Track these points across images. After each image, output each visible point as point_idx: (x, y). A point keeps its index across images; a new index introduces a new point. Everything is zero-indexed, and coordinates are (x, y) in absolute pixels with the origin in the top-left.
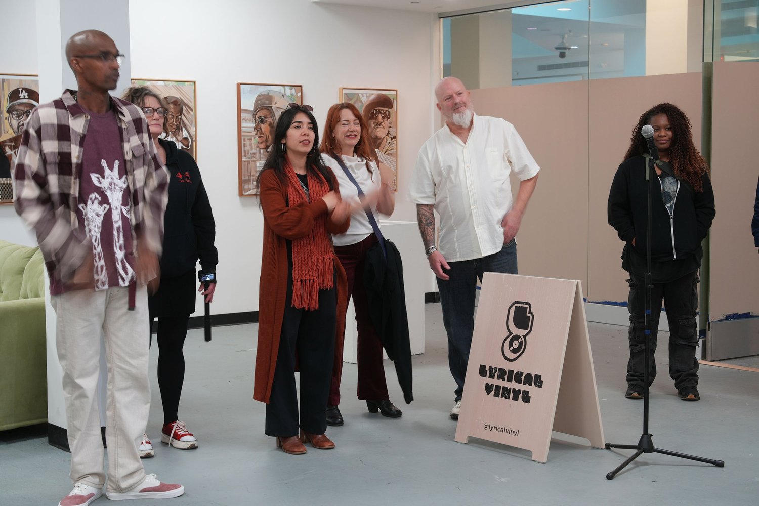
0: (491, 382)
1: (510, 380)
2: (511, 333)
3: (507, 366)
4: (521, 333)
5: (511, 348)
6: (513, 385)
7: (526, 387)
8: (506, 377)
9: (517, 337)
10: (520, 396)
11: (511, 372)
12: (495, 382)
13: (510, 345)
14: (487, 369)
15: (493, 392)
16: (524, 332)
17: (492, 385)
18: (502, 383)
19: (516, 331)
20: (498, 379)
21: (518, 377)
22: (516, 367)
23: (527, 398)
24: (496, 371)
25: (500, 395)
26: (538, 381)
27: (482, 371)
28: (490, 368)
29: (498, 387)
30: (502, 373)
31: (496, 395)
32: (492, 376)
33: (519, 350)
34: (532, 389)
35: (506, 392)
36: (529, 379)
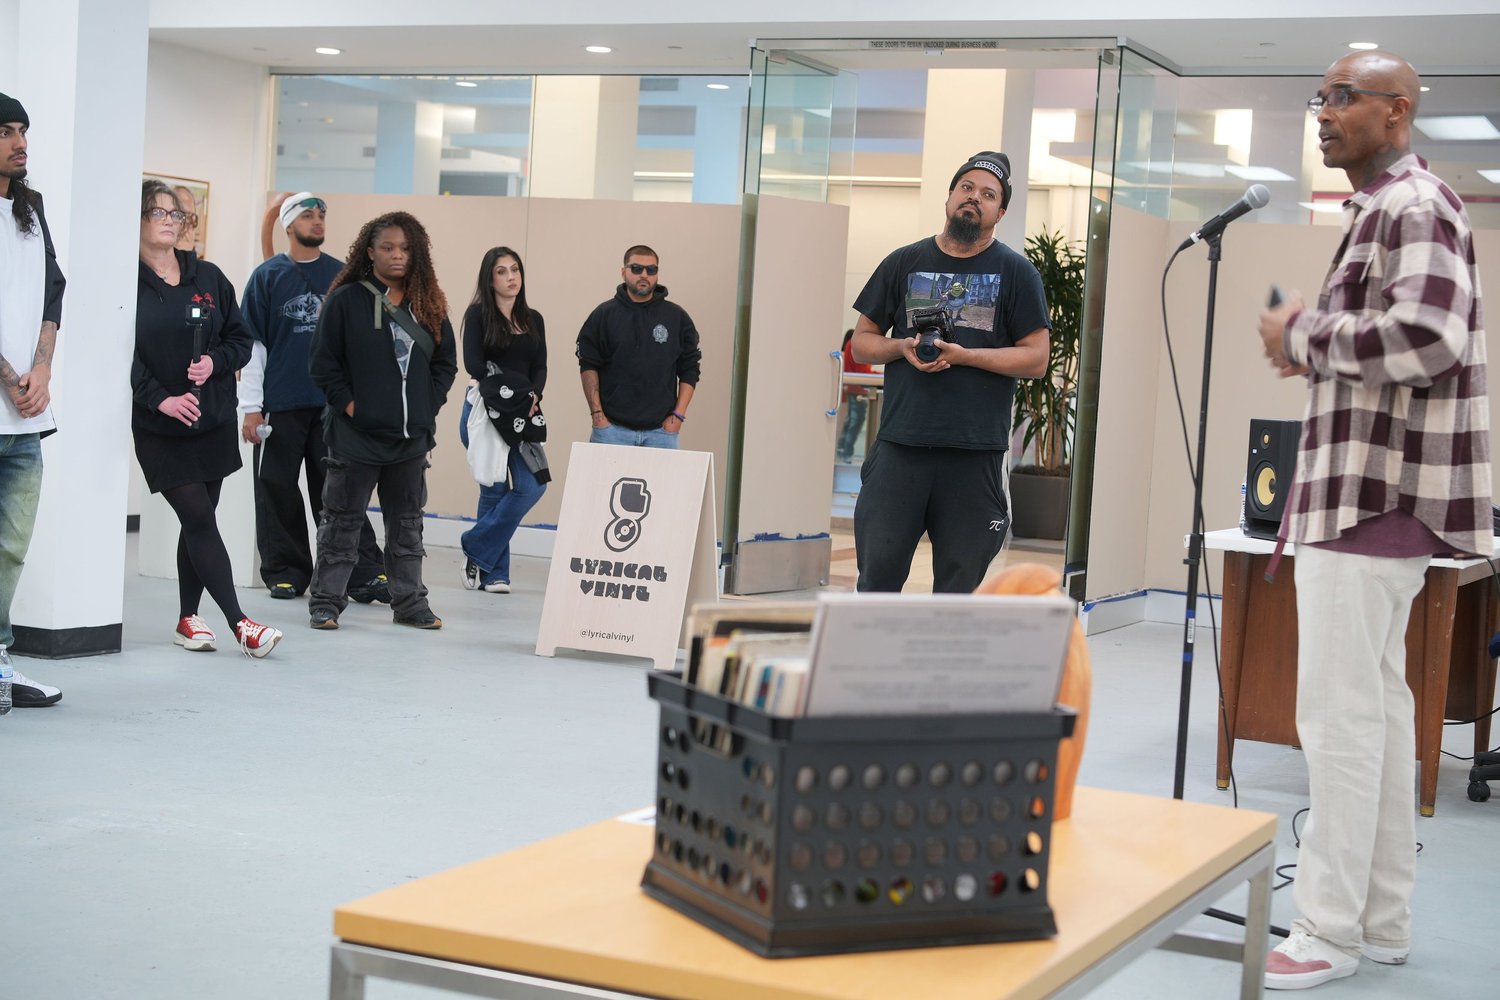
0: (589, 578)
1: (617, 574)
2: (617, 517)
3: (613, 558)
4: (633, 516)
5: (619, 536)
7: (643, 582)
8: (612, 571)
9: (627, 522)
10: (634, 594)
11: (619, 565)
12: (596, 578)
13: (617, 531)
14: (583, 562)
15: (593, 590)
16: (638, 515)
17: (591, 583)
18: (605, 579)
19: (624, 514)
20: (600, 573)
21: (630, 571)
22: (626, 558)
23: (643, 595)
25: (604, 594)
26: (660, 574)
27: (576, 565)
28: (588, 561)
29: (600, 585)
30: (606, 567)
31: (598, 593)
32: (590, 571)
33: (631, 538)
34: (652, 585)
35: (613, 590)
36: (645, 572)
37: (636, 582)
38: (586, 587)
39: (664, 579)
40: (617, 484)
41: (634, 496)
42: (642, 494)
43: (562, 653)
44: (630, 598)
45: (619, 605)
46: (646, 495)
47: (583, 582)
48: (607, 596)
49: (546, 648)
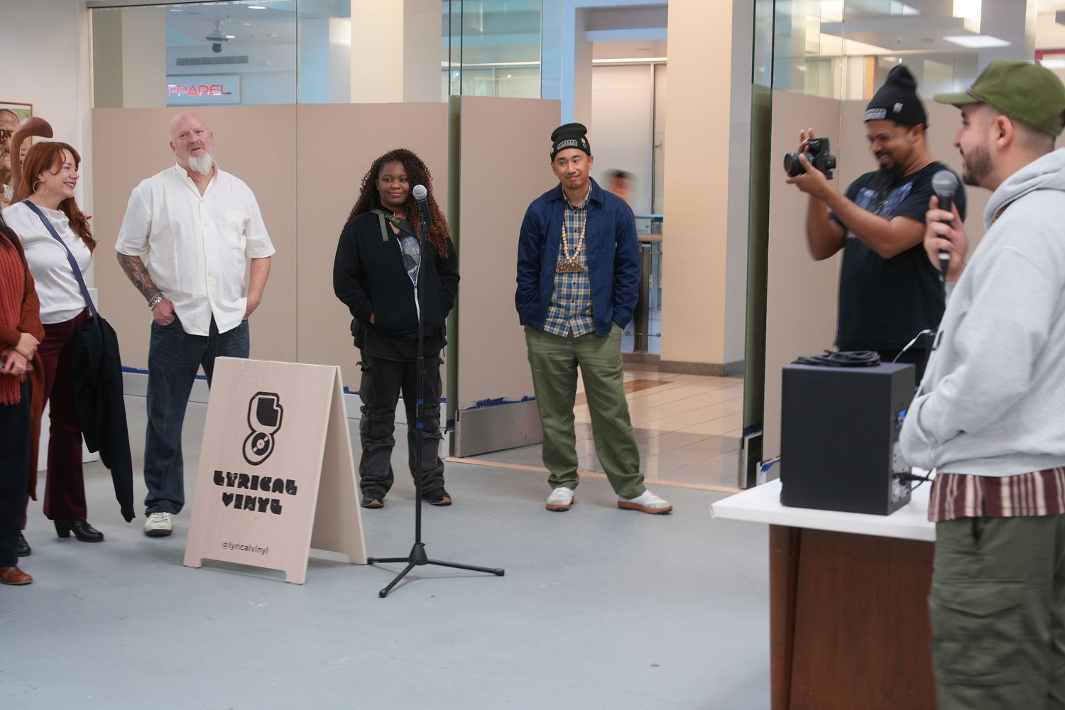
0: (229, 490)
1: (254, 487)
2: (254, 431)
3: (251, 471)
4: (268, 430)
5: (255, 449)
6: (259, 493)
7: (276, 496)
8: (249, 484)
9: (262, 436)
10: (269, 507)
11: (255, 478)
12: (235, 490)
13: (254, 445)
14: (224, 475)
15: (233, 504)
16: (272, 429)
17: (231, 495)
18: (244, 492)
19: (260, 428)
20: (240, 486)
21: (265, 484)
22: (262, 472)
23: (277, 509)
24: (235, 478)
25: (243, 506)
26: (291, 487)
27: (218, 478)
28: (229, 474)
29: (239, 497)
30: (244, 480)
31: (238, 506)
32: (230, 484)
34: (284, 498)
35: (250, 502)
36: (278, 486)
37: (270, 495)
38: (227, 499)
39: (294, 493)
40: (253, 398)
41: (268, 410)
42: (275, 408)
43: (207, 564)
44: (265, 512)
45: (256, 518)
46: (279, 409)
47: (225, 494)
48: (245, 509)
49: (193, 559)
